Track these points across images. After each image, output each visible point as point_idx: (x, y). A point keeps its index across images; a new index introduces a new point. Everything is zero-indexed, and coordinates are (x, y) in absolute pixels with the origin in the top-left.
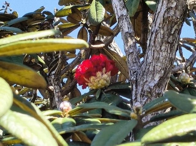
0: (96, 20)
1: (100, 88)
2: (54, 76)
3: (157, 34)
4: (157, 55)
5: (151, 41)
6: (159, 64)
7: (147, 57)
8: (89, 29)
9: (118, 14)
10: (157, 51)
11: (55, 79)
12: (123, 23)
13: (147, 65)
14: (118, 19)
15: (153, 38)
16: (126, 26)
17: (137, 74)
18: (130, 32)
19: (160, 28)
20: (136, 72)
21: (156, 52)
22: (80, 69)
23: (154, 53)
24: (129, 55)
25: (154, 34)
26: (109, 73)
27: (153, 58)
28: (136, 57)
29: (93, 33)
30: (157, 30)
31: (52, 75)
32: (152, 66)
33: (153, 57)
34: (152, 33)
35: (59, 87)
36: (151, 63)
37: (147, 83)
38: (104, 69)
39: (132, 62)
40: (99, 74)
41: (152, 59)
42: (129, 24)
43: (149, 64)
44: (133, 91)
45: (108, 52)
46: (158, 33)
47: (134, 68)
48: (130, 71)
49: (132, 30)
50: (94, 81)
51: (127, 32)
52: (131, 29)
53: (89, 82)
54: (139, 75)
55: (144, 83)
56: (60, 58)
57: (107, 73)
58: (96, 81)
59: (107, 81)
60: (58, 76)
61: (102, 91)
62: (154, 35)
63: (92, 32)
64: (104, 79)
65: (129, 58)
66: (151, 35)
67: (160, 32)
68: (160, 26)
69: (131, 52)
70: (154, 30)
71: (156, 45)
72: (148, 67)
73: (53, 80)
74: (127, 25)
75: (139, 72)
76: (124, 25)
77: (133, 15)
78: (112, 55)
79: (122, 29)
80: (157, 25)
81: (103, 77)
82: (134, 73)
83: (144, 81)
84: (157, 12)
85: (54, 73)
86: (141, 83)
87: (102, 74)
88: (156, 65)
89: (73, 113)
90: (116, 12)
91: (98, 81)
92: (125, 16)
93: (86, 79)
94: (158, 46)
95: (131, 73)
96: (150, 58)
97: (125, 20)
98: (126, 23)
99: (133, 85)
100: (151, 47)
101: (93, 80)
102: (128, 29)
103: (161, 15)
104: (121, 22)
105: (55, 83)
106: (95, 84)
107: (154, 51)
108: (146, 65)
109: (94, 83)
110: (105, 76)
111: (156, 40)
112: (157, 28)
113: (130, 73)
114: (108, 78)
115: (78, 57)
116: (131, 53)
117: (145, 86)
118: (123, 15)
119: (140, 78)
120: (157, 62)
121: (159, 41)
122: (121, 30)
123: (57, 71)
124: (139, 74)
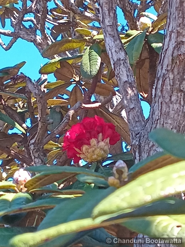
0: (89, 73)
1: (96, 161)
2: (33, 145)
3: (165, 80)
4: (166, 109)
5: (157, 90)
6: (169, 121)
7: (153, 112)
8: (83, 87)
9: (114, 58)
10: (166, 103)
11: (35, 150)
12: (120, 70)
13: (153, 123)
14: (114, 64)
15: (159, 86)
16: (124, 73)
17: (140, 137)
18: (130, 81)
19: (168, 71)
20: (138, 134)
21: (165, 105)
22: (68, 136)
23: (161, 107)
24: (129, 111)
25: (160, 80)
26: (107, 140)
27: (161, 113)
28: (139, 114)
29: (88, 92)
30: (164, 74)
31: (31, 145)
32: (160, 124)
33: (161, 111)
34: (158, 80)
35: (40, 160)
36: (159, 121)
37: (154, 148)
38: (101, 134)
39: (134, 121)
40: (93, 141)
41: (159, 115)
42: (129, 71)
43: (156, 122)
44: (136, 160)
45: (109, 116)
46: (166, 78)
47: (136, 129)
48: (132, 133)
49: (132, 79)
50: (88, 152)
51: (126, 81)
52: (131, 77)
53: (81, 153)
54: (143, 138)
55: (150, 148)
56: (39, 121)
57: (104, 140)
58: (89, 151)
59: (104, 151)
60: (39, 145)
61: (99, 164)
62: (160, 82)
63: (87, 90)
64: (101, 148)
65: (130, 115)
66: (157, 82)
67: (169, 77)
68: (168, 69)
69: (132, 107)
70: (160, 75)
71: (164, 95)
72: (154, 126)
73: (33, 152)
74: (126, 72)
75: (143, 133)
76: (121, 72)
77: (135, 62)
78: (114, 119)
79: (119, 77)
80: (165, 67)
81: (99, 146)
82: (137, 135)
83: (150, 146)
84: (164, 50)
85: (34, 142)
86: (146, 148)
87: (98, 142)
88: (165, 122)
89: (32, 185)
90: (110, 56)
91: (93, 152)
92: (123, 60)
93: (77, 150)
94: (167, 96)
95: (133, 136)
96: (156, 113)
97: (122, 65)
98: (124, 70)
99: (136, 151)
100: (157, 99)
101: (86, 149)
102: (128, 77)
103: (169, 54)
104: (118, 68)
105: (35, 155)
106: (89, 156)
107: (161, 103)
108: (151, 123)
109: (87, 154)
110: (102, 144)
111: (164, 87)
112: (164, 71)
113: (131, 136)
114: (105, 147)
115: (66, 121)
116: (132, 109)
117: (152, 152)
118: (120, 59)
119: (144, 142)
120: (166, 118)
121: (167, 89)
122: (118, 79)
123: (37, 139)
124: (143, 136)
